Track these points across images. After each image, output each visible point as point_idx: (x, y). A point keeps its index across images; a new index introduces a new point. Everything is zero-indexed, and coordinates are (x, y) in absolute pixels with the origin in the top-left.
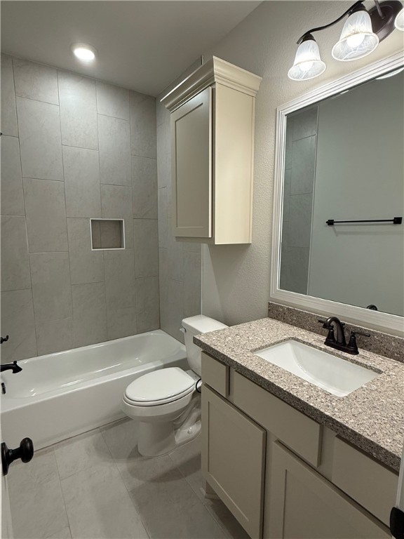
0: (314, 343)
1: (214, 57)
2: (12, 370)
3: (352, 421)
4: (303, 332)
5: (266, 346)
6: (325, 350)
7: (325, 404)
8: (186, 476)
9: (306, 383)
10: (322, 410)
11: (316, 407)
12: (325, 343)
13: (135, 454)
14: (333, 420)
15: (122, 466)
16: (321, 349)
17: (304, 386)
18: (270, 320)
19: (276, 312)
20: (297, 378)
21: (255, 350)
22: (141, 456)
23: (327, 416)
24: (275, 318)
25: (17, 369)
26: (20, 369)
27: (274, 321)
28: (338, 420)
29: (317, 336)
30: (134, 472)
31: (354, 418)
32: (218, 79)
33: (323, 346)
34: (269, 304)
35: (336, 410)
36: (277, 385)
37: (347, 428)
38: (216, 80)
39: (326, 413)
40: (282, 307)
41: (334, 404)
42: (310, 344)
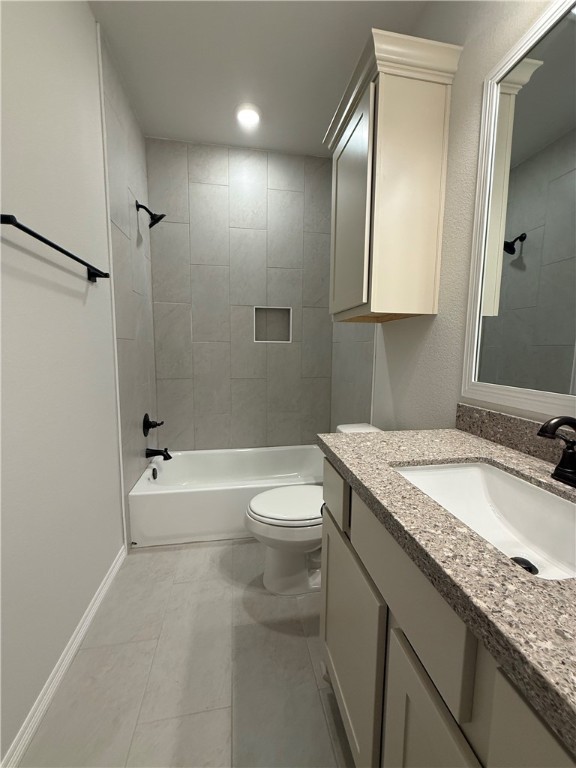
0: (527, 473)
1: (374, 30)
2: (162, 457)
3: (549, 645)
4: (513, 454)
5: (425, 463)
6: (549, 487)
7: (485, 581)
8: (308, 636)
9: (464, 530)
10: (468, 591)
11: (457, 580)
12: (553, 476)
13: (257, 583)
14: (490, 624)
15: (237, 592)
16: (539, 484)
17: (454, 532)
18: (457, 432)
19: (470, 420)
20: (448, 516)
21: (400, 464)
22: (264, 588)
23: (477, 609)
24: (466, 430)
25: (167, 457)
26: (170, 458)
27: (463, 434)
28: (504, 628)
29: (538, 463)
30: (247, 605)
31: (558, 639)
32: (384, 65)
33: (547, 479)
34: (459, 406)
35: (509, 602)
36: (396, 517)
37: (523, 660)
38: (379, 68)
39: (475, 600)
40: (479, 411)
41: (511, 588)
42: (518, 474)
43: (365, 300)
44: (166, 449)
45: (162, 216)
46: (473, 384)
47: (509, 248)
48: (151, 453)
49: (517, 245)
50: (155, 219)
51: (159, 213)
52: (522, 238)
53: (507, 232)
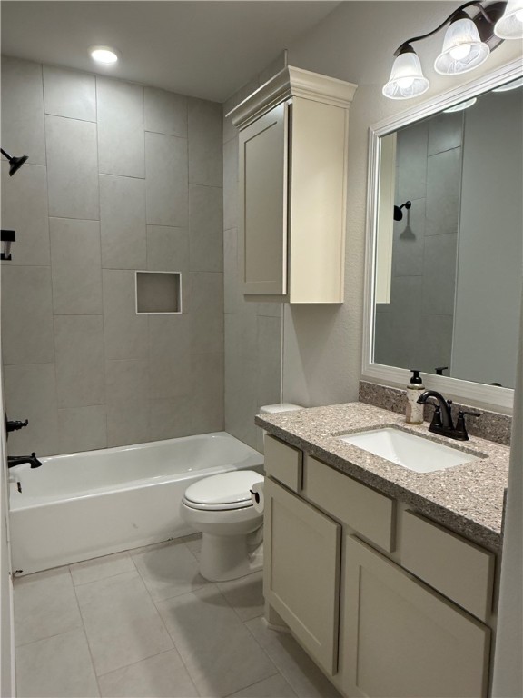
43: (284, 293)
44: (34, 454)
45: (24, 159)
46: (371, 366)
47: (398, 215)
48: (13, 462)
49: (404, 210)
50: (16, 164)
51: (19, 156)
52: (408, 205)
53: (396, 199)
